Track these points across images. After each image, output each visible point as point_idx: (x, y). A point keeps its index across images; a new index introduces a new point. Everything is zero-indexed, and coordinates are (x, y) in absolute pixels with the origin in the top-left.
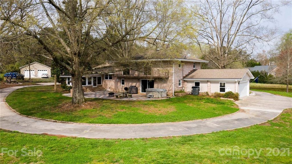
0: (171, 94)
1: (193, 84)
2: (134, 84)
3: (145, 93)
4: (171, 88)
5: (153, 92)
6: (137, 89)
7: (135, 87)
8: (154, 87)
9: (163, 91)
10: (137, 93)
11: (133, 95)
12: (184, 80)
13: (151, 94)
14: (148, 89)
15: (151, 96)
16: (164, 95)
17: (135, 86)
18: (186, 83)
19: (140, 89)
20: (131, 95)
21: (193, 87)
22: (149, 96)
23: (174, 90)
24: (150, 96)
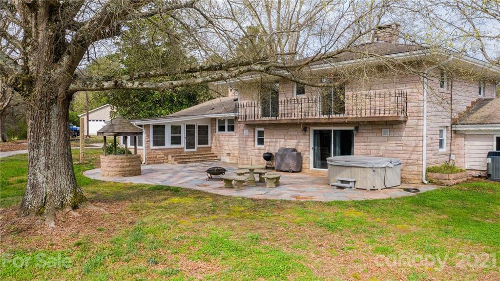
0: (416, 177)
1: (490, 143)
2: (291, 144)
3: (327, 170)
4: (414, 157)
5: (353, 169)
6: (299, 158)
7: (295, 153)
8: (355, 151)
9: (391, 165)
10: (299, 169)
11: (284, 177)
12: (455, 132)
13: (345, 175)
14: (335, 159)
15: (348, 182)
16: (393, 178)
17: (295, 150)
18: (460, 141)
19: (309, 157)
20: (278, 178)
21: (490, 154)
22: (339, 184)
23: (427, 164)
24: (342, 182)
